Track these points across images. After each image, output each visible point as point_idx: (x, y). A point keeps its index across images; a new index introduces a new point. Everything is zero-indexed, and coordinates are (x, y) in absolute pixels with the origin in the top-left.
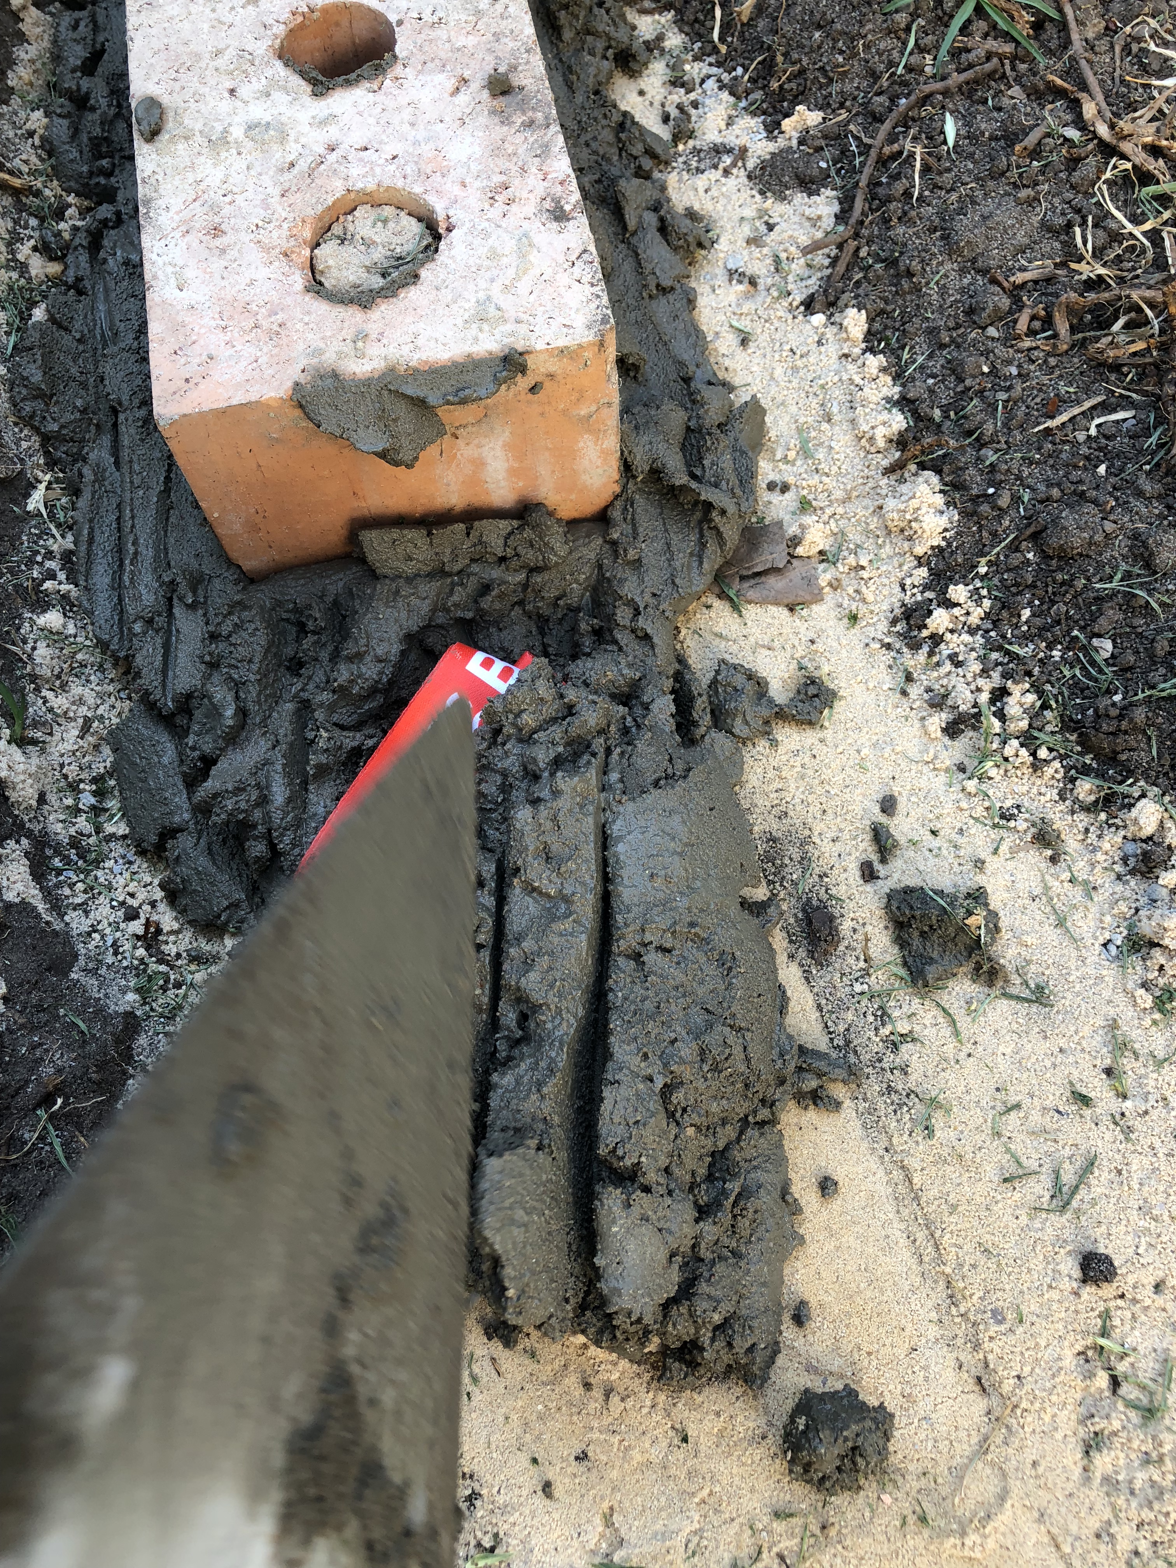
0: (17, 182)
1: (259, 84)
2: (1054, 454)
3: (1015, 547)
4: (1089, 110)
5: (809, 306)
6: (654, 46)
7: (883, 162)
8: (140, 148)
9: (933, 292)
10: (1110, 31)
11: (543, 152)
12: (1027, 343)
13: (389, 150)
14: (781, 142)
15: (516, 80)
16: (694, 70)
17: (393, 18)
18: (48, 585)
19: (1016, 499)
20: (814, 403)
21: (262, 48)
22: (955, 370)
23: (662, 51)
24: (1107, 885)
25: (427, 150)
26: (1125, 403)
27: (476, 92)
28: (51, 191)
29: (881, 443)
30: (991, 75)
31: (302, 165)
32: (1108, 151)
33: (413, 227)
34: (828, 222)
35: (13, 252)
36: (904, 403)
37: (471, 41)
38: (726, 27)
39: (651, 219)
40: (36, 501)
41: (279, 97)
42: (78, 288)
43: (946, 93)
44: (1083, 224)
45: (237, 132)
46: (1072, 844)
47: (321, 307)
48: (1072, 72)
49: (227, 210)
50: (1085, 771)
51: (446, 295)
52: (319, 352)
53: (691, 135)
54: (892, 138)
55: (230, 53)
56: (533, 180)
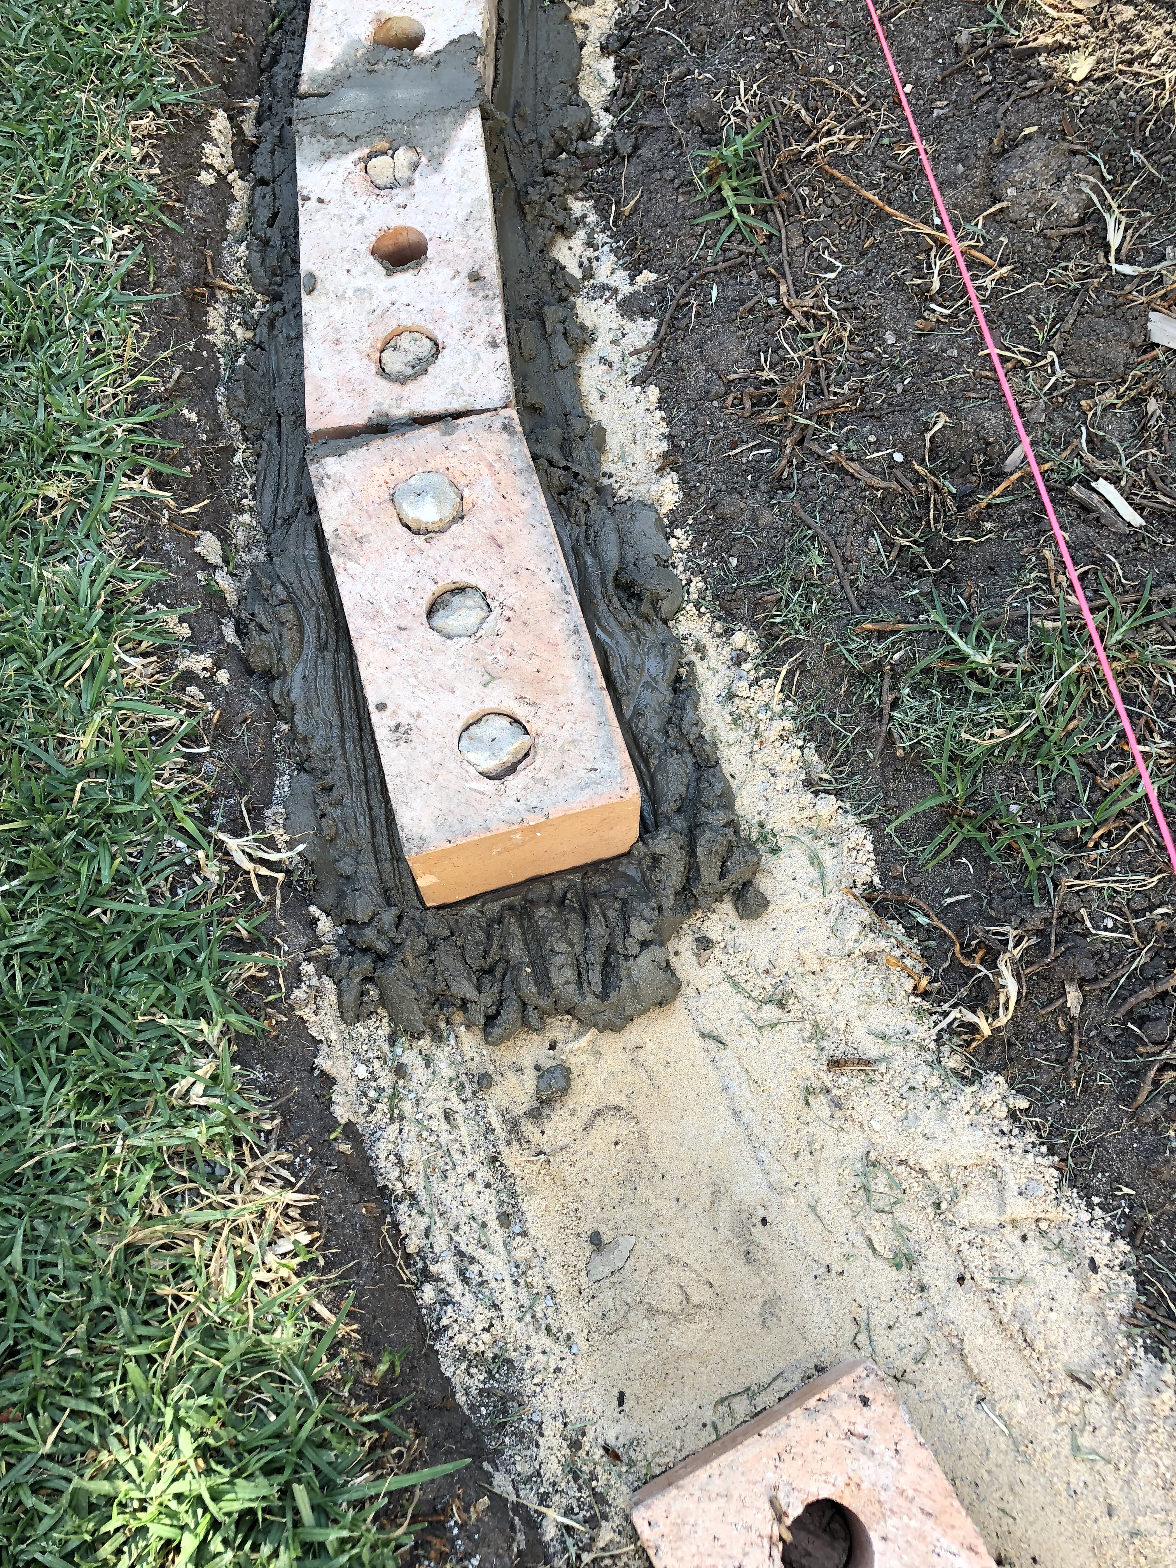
0: (232, 287)
1: (361, 268)
2: (729, 469)
3: (704, 513)
4: (783, 289)
5: (634, 381)
6: (581, 221)
7: (679, 307)
8: (304, 296)
9: (692, 380)
10: (806, 242)
11: (490, 312)
12: (731, 411)
13: (419, 307)
14: (636, 288)
15: (483, 274)
16: (600, 238)
17: (427, 236)
18: (245, 501)
19: (708, 489)
20: (630, 432)
21: (365, 248)
22: (694, 422)
23: (585, 224)
24: (723, 669)
25: (437, 308)
26: (769, 445)
27: (463, 278)
28: (249, 290)
29: (655, 457)
30: (741, 264)
31: (379, 312)
32: (787, 313)
33: (428, 344)
34: (650, 337)
35: (228, 325)
36: (670, 437)
37: (463, 251)
38: (618, 215)
39: (560, 328)
40: (238, 458)
41: (370, 275)
42: (259, 346)
43: (715, 272)
44: (766, 352)
45: (350, 293)
46: (711, 651)
47: (382, 383)
48: (779, 267)
49: (343, 332)
50: (719, 618)
51: (439, 381)
52: (380, 404)
53: (592, 276)
54: (687, 294)
55: (349, 250)
56: (484, 325)
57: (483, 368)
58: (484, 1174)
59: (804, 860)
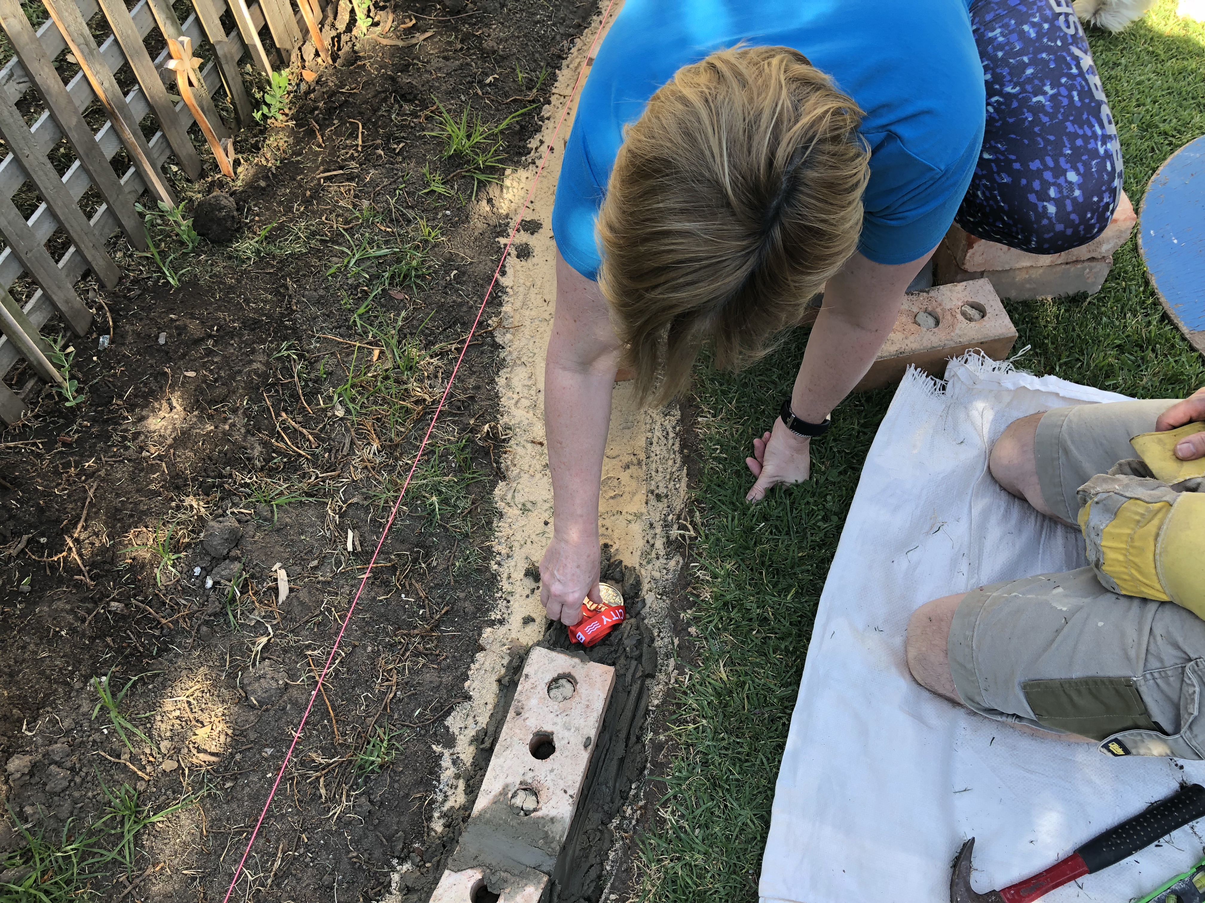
3: (479, 618)
5: (470, 699)
6: (442, 815)
14: (443, 748)
16: (440, 797)
20: (485, 676)
21: (557, 754)
23: (442, 811)
24: (507, 565)
27: (525, 715)
34: (452, 715)
36: (473, 659)
37: (517, 731)
49: (583, 710)
55: (564, 756)
57: (535, 667)
58: (653, 455)
59: (516, 500)
